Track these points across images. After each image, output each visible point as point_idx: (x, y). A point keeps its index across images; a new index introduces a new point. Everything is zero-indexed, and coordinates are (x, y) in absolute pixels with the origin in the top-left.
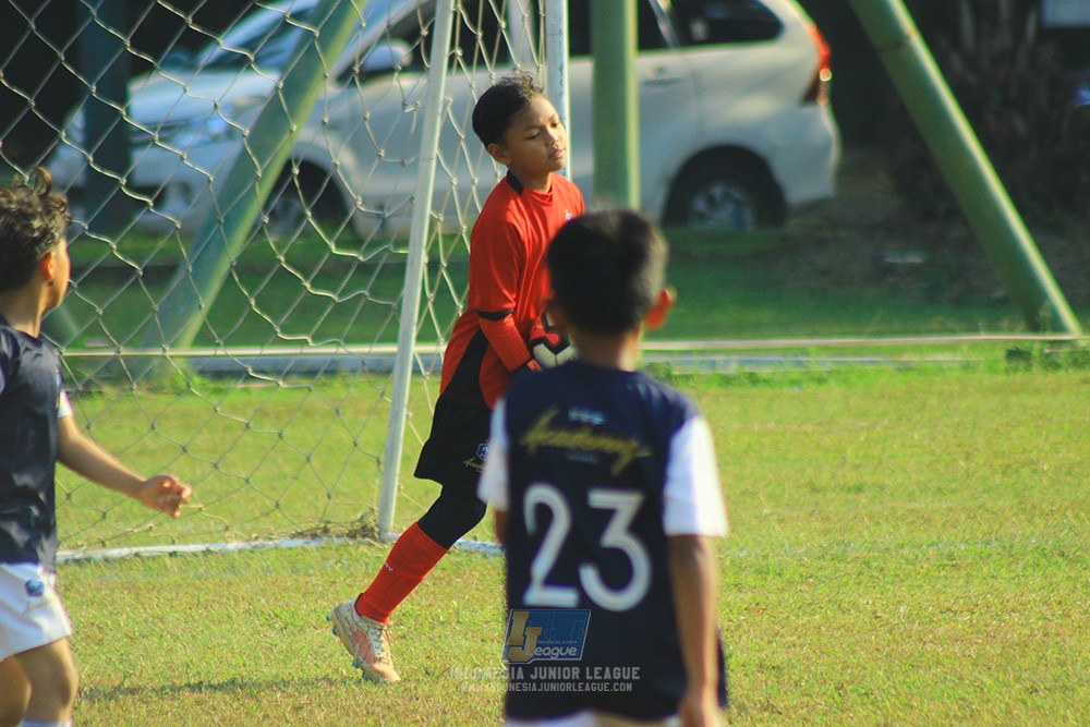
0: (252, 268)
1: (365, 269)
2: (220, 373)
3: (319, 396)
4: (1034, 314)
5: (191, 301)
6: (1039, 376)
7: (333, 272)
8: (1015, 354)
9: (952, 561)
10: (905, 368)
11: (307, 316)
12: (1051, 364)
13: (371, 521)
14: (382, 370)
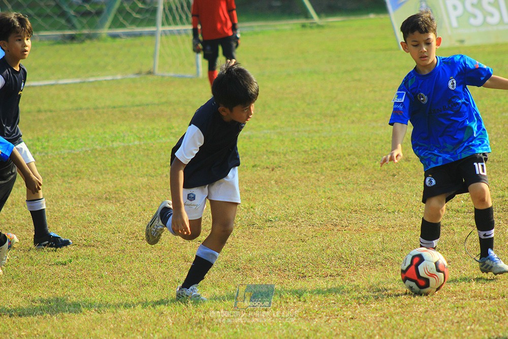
0: (121, 11)
1: (147, 11)
2: (114, 36)
3: (138, 41)
4: (306, 15)
5: (106, 19)
6: (309, 31)
7: (140, 11)
8: (304, 26)
9: (289, 75)
10: (277, 30)
11: (134, 22)
12: (311, 27)
13: (152, 71)
14: (152, 34)
